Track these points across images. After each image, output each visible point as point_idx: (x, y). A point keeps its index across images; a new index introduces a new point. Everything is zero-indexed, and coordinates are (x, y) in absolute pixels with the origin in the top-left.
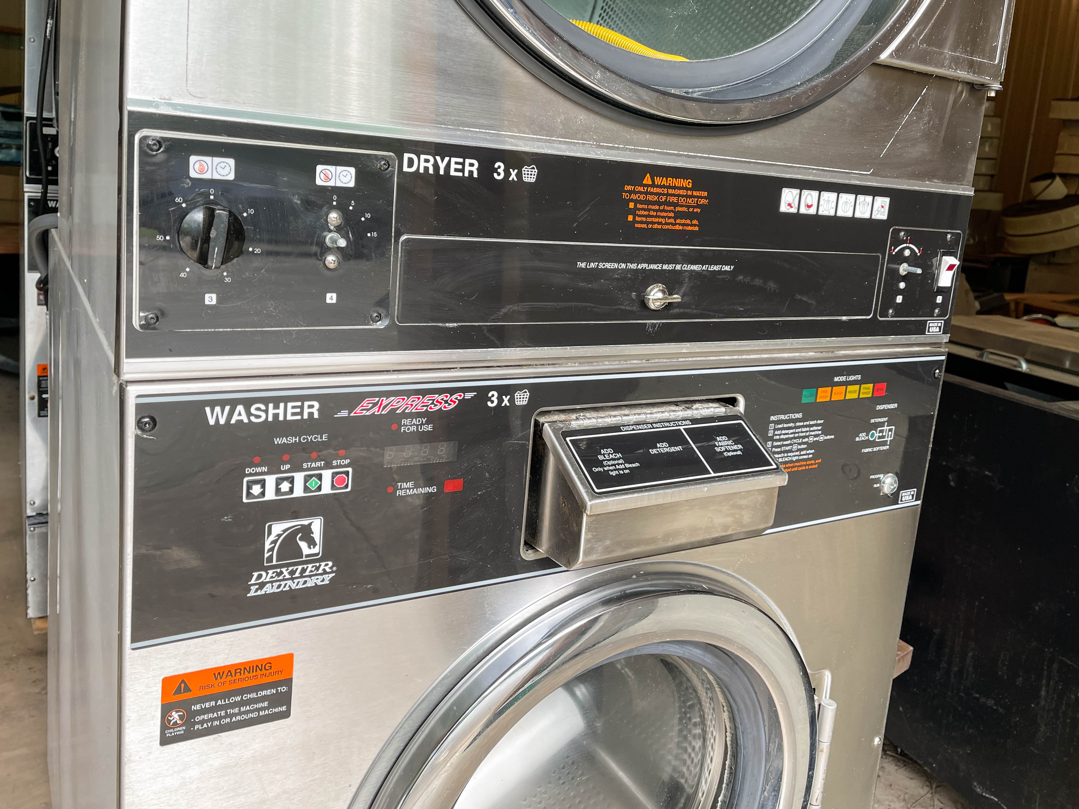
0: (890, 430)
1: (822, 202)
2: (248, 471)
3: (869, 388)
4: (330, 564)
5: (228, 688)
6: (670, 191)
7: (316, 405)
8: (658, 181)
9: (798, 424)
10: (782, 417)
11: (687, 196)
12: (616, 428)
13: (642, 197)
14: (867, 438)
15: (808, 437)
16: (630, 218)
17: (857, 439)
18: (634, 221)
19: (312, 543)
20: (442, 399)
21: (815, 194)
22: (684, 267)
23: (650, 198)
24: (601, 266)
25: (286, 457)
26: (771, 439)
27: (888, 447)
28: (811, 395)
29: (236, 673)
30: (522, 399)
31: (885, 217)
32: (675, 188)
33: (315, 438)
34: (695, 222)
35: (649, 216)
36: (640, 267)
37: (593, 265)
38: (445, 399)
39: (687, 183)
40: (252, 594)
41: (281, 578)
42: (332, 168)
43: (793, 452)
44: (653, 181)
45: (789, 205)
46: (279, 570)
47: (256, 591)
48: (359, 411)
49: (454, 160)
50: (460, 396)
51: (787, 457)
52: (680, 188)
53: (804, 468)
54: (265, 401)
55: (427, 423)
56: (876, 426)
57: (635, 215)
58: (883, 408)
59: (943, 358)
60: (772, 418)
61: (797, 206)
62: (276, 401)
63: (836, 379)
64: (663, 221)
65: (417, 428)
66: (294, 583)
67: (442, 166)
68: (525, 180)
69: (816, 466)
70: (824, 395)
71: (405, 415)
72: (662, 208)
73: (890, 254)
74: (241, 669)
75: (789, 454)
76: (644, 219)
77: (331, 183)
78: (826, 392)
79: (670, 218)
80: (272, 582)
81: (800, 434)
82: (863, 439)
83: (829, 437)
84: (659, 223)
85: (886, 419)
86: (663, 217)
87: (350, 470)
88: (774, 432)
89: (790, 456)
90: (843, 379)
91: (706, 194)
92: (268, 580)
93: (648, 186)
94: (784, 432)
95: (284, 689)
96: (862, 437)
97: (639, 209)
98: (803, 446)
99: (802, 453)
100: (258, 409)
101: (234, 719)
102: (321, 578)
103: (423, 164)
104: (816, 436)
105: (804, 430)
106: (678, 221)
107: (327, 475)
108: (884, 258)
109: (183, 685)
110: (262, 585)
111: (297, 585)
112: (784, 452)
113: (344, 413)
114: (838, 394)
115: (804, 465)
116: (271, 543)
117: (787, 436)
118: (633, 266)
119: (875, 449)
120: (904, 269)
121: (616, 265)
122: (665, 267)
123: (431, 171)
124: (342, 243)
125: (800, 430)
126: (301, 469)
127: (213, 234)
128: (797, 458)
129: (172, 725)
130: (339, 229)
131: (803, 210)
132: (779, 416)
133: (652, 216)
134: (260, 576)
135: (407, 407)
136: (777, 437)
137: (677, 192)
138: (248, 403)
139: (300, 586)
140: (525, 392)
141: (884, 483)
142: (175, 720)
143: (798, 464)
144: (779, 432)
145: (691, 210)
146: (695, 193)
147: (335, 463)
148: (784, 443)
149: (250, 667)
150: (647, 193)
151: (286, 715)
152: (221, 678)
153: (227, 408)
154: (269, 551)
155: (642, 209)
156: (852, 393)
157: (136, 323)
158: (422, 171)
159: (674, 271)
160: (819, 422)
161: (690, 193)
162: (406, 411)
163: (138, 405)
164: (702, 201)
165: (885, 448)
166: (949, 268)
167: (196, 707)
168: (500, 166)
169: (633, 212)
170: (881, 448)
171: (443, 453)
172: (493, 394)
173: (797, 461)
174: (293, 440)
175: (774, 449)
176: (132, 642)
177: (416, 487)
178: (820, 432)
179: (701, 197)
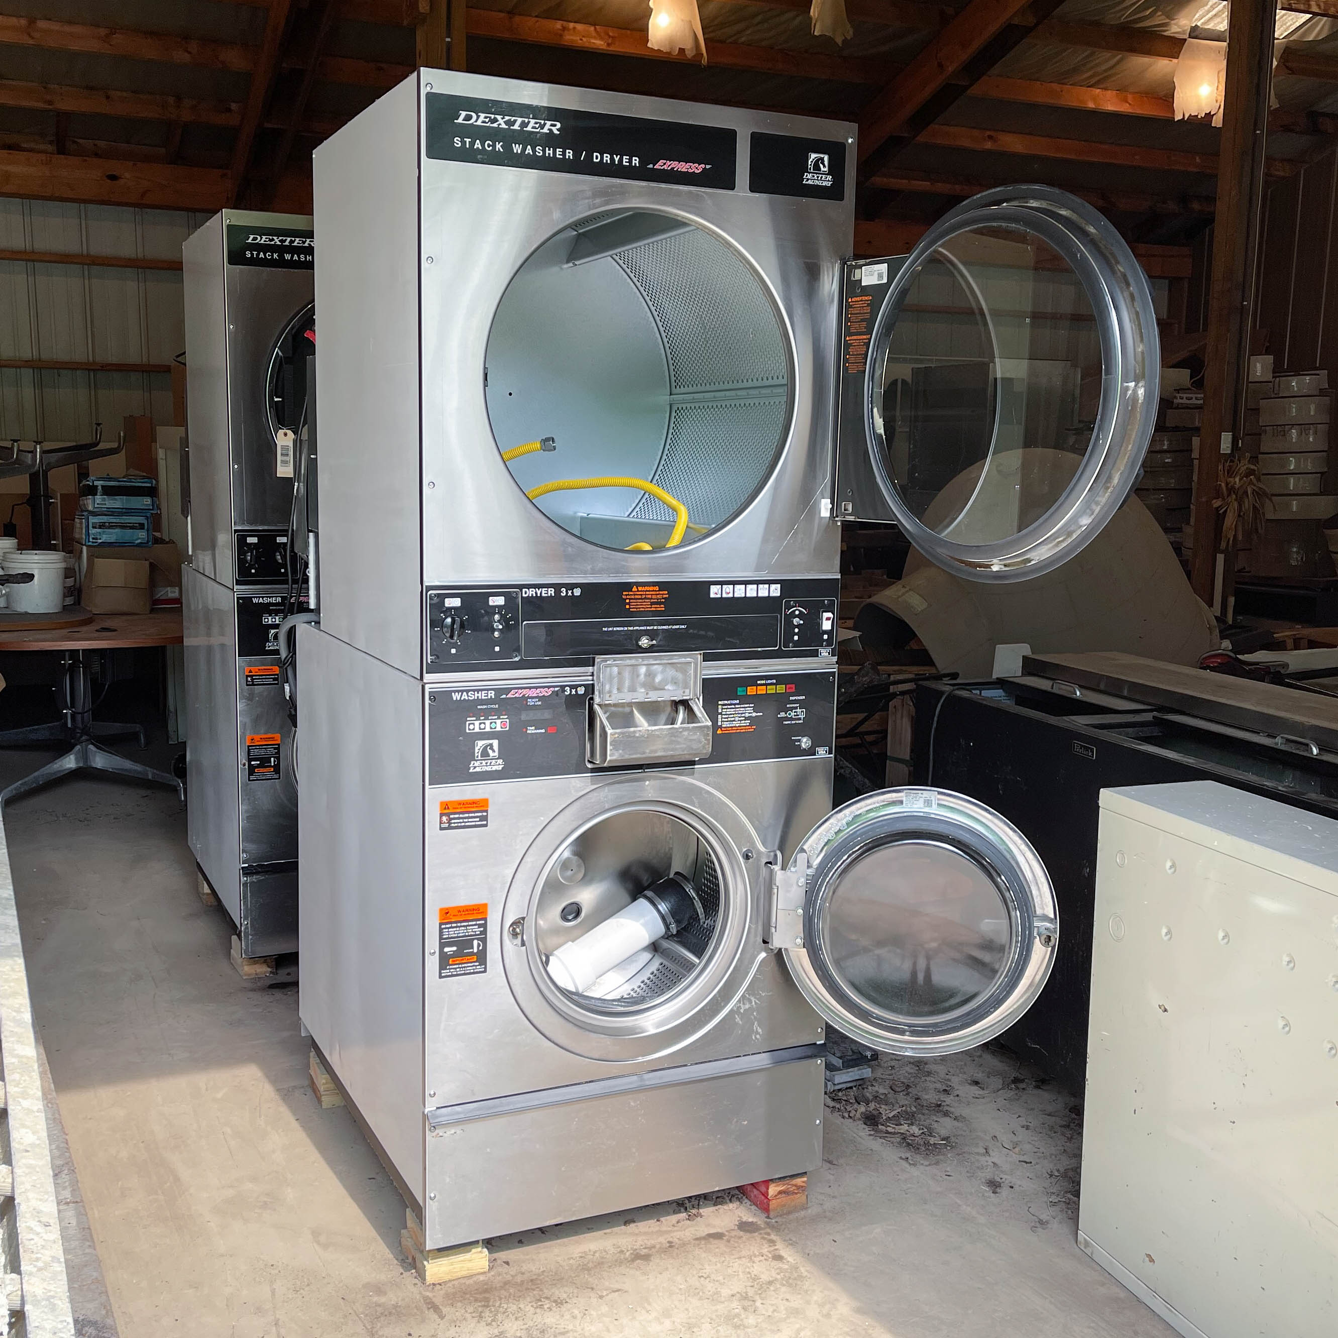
0: (802, 711)
1: (736, 591)
2: (468, 719)
3: (783, 687)
5: (463, 810)
6: (647, 593)
7: (493, 692)
8: (640, 589)
9: (737, 706)
10: (726, 702)
11: (657, 594)
13: (633, 597)
14: (786, 715)
15: (744, 713)
16: (627, 607)
17: (779, 716)
18: (630, 608)
19: (494, 751)
21: (731, 587)
22: (659, 627)
23: (636, 597)
24: (615, 629)
25: (482, 714)
26: (721, 714)
27: (802, 721)
28: (743, 691)
29: (466, 804)
31: (779, 594)
32: (650, 591)
33: (493, 706)
34: (662, 606)
35: (637, 605)
36: (635, 629)
37: (611, 629)
39: (657, 588)
42: (495, 598)
43: (736, 721)
44: (638, 589)
48: (509, 696)
51: (732, 724)
52: (652, 591)
53: (746, 730)
54: (474, 690)
55: (539, 701)
56: (791, 709)
58: (794, 699)
59: (835, 670)
60: (720, 702)
61: (721, 594)
62: (478, 691)
63: (759, 682)
64: (645, 607)
65: (535, 703)
69: (752, 730)
70: (751, 691)
71: (529, 697)
72: (644, 601)
73: (785, 614)
74: (468, 802)
75: (734, 722)
76: (635, 607)
77: (495, 604)
78: (753, 689)
79: (649, 605)
81: (740, 712)
82: (784, 716)
83: (759, 714)
84: (643, 608)
85: (798, 705)
86: (644, 605)
87: (508, 720)
88: (722, 710)
89: (735, 724)
90: (763, 682)
91: (667, 592)
93: (635, 591)
94: (728, 710)
95: (485, 814)
96: (782, 715)
97: (632, 603)
98: (742, 719)
99: (742, 722)
101: (466, 824)
103: (531, 593)
104: (750, 713)
105: (742, 709)
106: (653, 606)
107: (499, 722)
108: (781, 616)
109: (447, 806)
110: (475, 767)
112: (730, 721)
113: (504, 696)
114: (762, 690)
115: (742, 729)
117: (731, 712)
118: (631, 628)
119: (793, 722)
120: (796, 621)
121: (623, 629)
122: (648, 628)
124: (501, 627)
125: (739, 709)
126: (488, 719)
127: (455, 626)
130: (499, 621)
131: (724, 595)
132: (724, 701)
133: (639, 605)
136: (725, 713)
137: (651, 593)
138: (467, 691)
141: (802, 742)
144: (725, 710)
145: (659, 600)
146: (661, 592)
147: (501, 717)
148: (729, 716)
149: (472, 802)
150: (635, 595)
151: (486, 825)
152: (461, 805)
156: (771, 690)
157: (429, 662)
159: (653, 629)
160: (751, 705)
163: (430, 692)
164: (665, 596)
165: (800, 722)
166: (828, 619)
167: (452, 816)
168: (564, 590)
169: (628, 604)
170: (797, 722)
171: (547, 715)
172: (568, 689)
173: (739, 726)
174: (485, 707)
175: (723, 719)
176: (430, 785)
177: (536, 729)
178: (752, 711)
179: (664, 594)
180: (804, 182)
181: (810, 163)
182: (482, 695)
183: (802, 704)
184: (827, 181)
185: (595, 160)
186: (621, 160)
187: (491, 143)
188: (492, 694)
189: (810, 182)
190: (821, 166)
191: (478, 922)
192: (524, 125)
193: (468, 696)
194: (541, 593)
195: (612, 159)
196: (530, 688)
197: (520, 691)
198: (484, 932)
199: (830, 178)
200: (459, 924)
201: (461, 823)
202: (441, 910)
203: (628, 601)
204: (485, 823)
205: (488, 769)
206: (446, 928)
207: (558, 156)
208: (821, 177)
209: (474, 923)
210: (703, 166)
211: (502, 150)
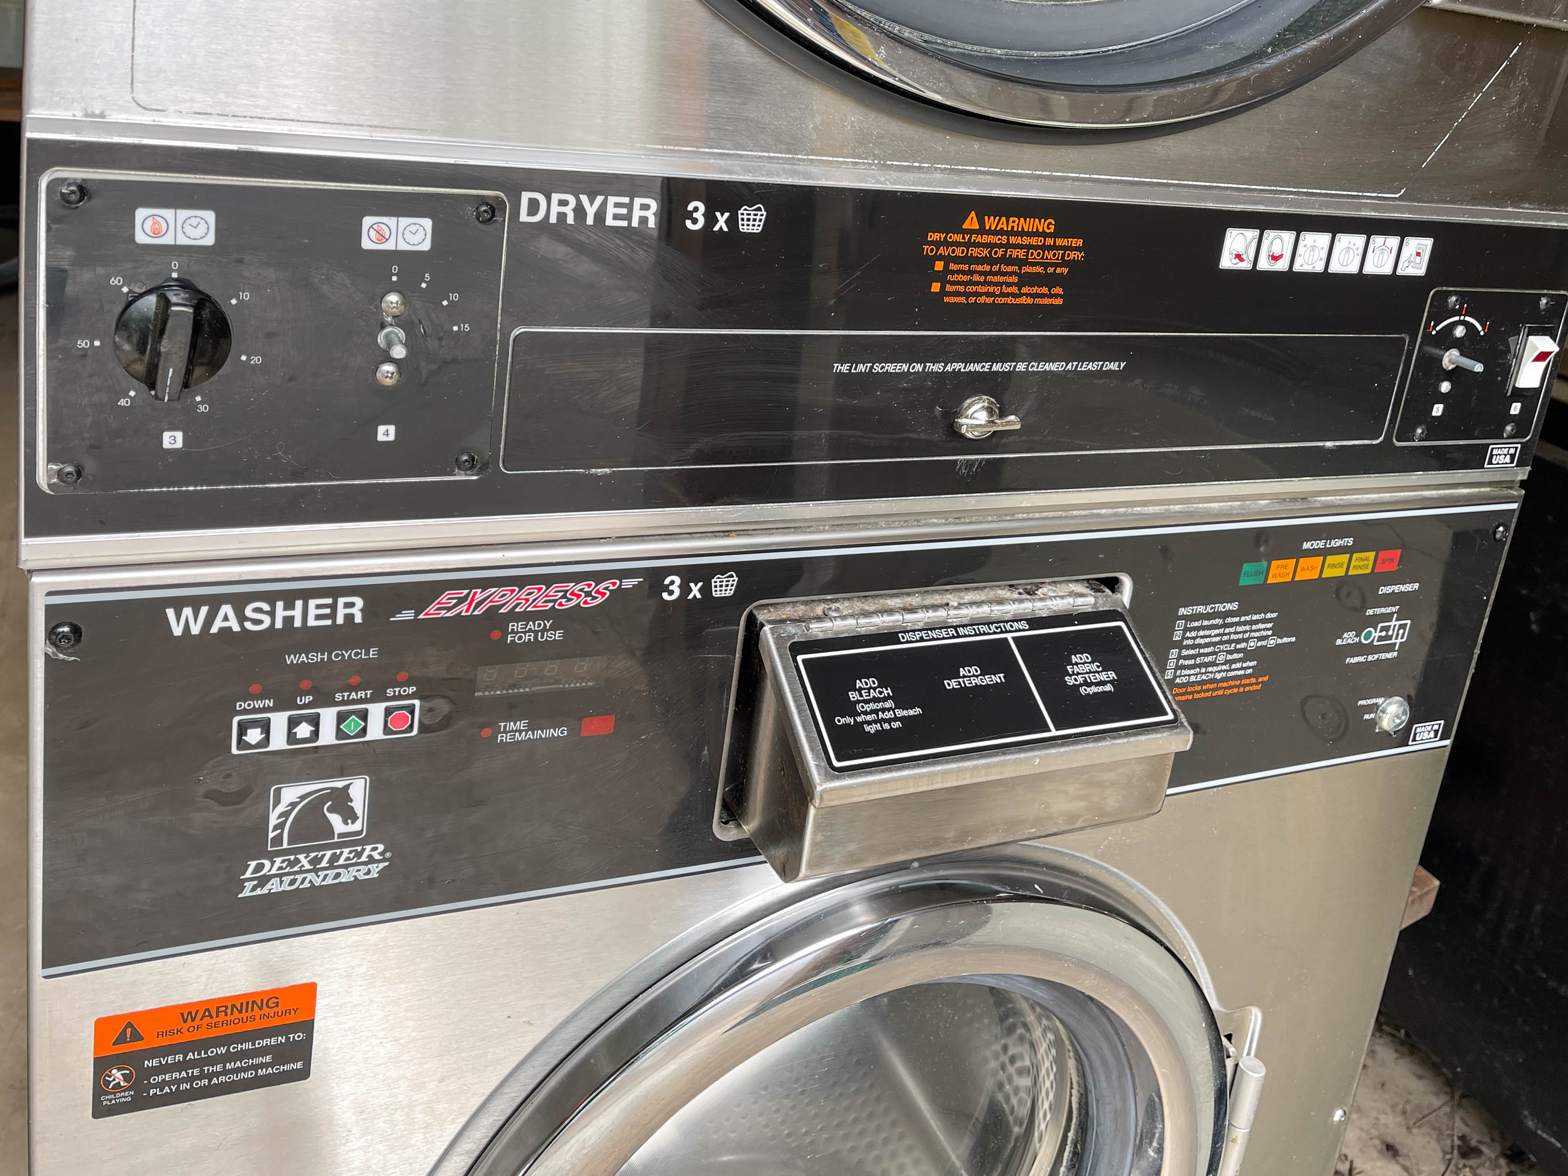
0: (1402, 626)
1: (1301, 249)
2: (240, 706)
3: (1366, 559)
4: (381, 847)
5: (203, 1034)
6: (1013, 240)
7: (359, 602)
8: (990, 223)
9: (1229, 620)
10: (1201, 609)
11: (1044, 248)
12: (891, 637)
13: (959, 252)
14: (1357, 640)
15: (1246, 640)
16: (936, 287)
17: (1339, 642)
18: (943, 292)
20: (581, 590)
21: (1289, 236)
22: (1033, 366)
23: (974, 252)
24: (877, 368)
25: (306, 684)
26: (1179, 645)
27: (1395, 654)
28: (1258, 573)
29: (218, 1012)
31: (1421, 271)
32: (1022, 234)
33: (356, 654)
34: (1058, 290)
35: (971, 283)
36: (949, 368)
37: (861, 368)
38: (586, 589)
39: (1046, 225)
40: (246, 893)
41: (296, 869)
42: (391, 221)
43: (1218, 665)
44: (981, 222)
45: (1239, 257)
46: (292, 858)
47: (254, 889)
48: (432, 612)
49: (612, 200)
50: (614, 584)
51: (1205, 673)
52: (1031, 234)
53: (1235, 690)
54: (271, 597)
55: (553, 628)
56: (1374, 621)
57: (945, 283)
58: (1390, 591)
59: (1514, 506)
60: (1182, 611)
61: (1252, 257)
62: (289, 599)
63: (1306, 546)
64: (997, 289)
65: (536, 637)
66: (318, 876)
67: (591, 211)
68: (744, 228)
69: (1259, 687)
70: (1281, 572)
71: (513, 616)
72: (996, 268)
73: (1427, 336)
74: (227, 1007)
75: (1210, 669)
76: (961, 289)
77: (389, 246)
78: (1285, 567)
79: (1009, 285)
80: (280, 876)
81: (1233, 637)
82: (1350, 641)
83: (1286, 640)
84: (988, 295)
85: (1395, 609)
86: (996, 284)
87: (416, 703)
88: (1184, 633)
89: (1212, 672)
90: (1319, 544)
91: (1080, 242)
92: (274, 871)
93: (971, 232)
94: (1202, 633)
95: (299, 1036)
96: (1349, 638)
97: (953, 272)
98: (1236, 656)
99: (1233, 666)
100: (258, 610)
101: (215, 1081)
102: (364, 869)
103: (555, 209)
104: (1260, 639)
105: (1239, 629)
106: (1025, 290)
107: (376, 711)
108: (1413, 342)
109: (129, 1030)
110: (263, 881)
111: (324, 880)
112: (1200, 666)
113: (407, 615)
114: (1308, 570)
115: (1236, 686)
116: (280, 817)
117: (1207, 640)
118: (938, 368)
119: (1370, 658)
120: (1451, 358)
121: (905, 367)
122: (996, 367)
123: (570, 220)
125: (1232, 630)
126: (330, 702)
128: (1224, 674)
129: (112, 1089)
130: (400, 320)
131: (1264, 264)
132: (1195, 607)
133: (977, 283)
134: (260, 867)
135: (518, 604)
136: (1190, 642)
137: (1026, 241)
138: (239, 602)
139: (329, 881)
140: (732, 576)
141: (1383, 712)
142: (117, 1081)
143: (1225, 685)
144: (1193, 634)
145: (1051, 270)
146: (1059, 242)
147: (390, 692)
148: (1202, 651)
149: (242, 1004)
150: (969, 245)
151: (303, 1075)
152: (193, 1020)
153: (204, 610)
154: (276, 828)
155: (959, 272)
156: (1335, 567)
157: (42, 482)
158: (553, 219)
159: (1012, 374)
160: (1269, 616)
161: (1050, 241)
162: (517, 610)
163: (49, 608)
164: (1071, 256)
165: (1389, 656)
166: (1537, 355)
167: (151, 1063)
168: (698, 207)
169: (941, 277)
170: (1383, 656)
171: (581, 674)
172: (674, 580)
173: (1223, 680)
174: (318, 657)
175: (1181, 662)
176: (44, 966)
177: (532, 728)
178: (1270, 633)
179: (1071, 248)
183: (1405, 607)
194: (600, 215)
196: (521, 582)
197: (480, 595)
201: (191, 1080)
203: (939, 266)
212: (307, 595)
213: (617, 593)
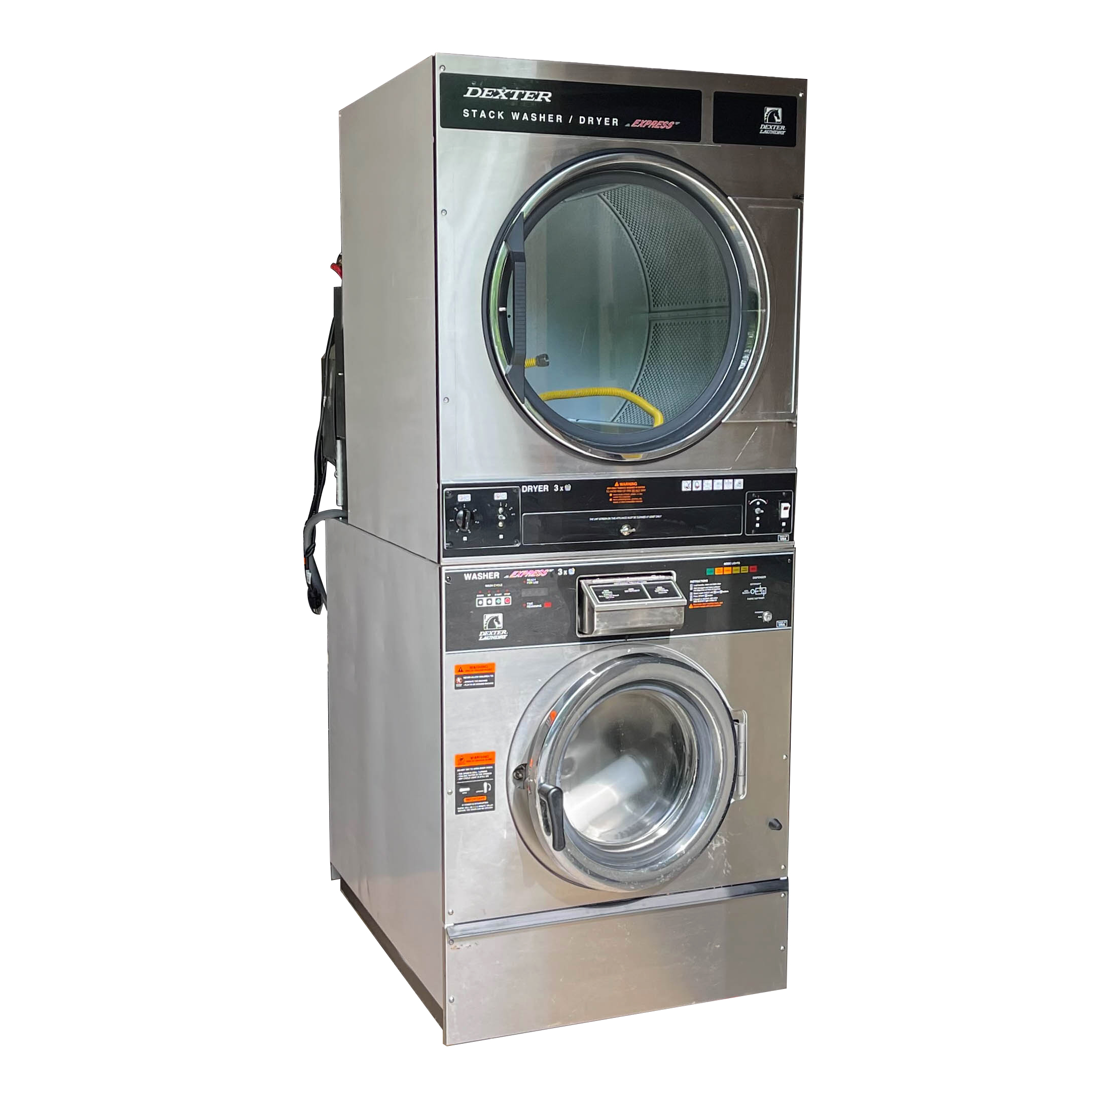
0: (764, 589)
1: (704, 485)
2: (477, 596)
3: (746, 568)
5: (474, 672)
6: (627, 488)
8: (621, 484)
9: (706, 585)
10: (697, 581)
11: (635, 489)
12: (612, 583)
13: (615, 491)
14: (749, 593)
15: (713, 591)
16: (611, 500)
17: (743, 593)
18: (613, 501)
19: (499, 623)
21: (700, 482)
22: (637, 517)
23: (619, 491)
24: (600, 519)
25: (489, 592)
26: (692, 591)
27: (763, 598)
28: (712, 572)
29: (476, 667)
30: (572, 572)
31: (742, 488)
32: (629, 486)
33: (498, 585)
34: (641, 499)
35: (619, 498)
36: (617, 518)
37: (596, 519)
39: (636, 484)
42: (499, 494)
43: (705, 598)
44: (619, 484)
45: (687, 488)
48: (511, 576)
49: (540, 486)
52: (632, 486)
53: (713, 606)
54: (482, 572)
55: (536, 580)
56: (754, 587)
57: (613, 499)
58: (757, 578)
59: (792, 553)
60: (691, 582)
61: (691, 487)
62: (486, 572)
63: (725, 564)
64: (626, 500)
65: (533, 583)
67: (535, 489)
69: (720, 605)
70: (718, 571)
71: (528, 578)
72: (624, 495)
73: (748, 505)
75: (703, 599)
76: (617, 500)
77: (499, 499)
78: (720, 570)
79: (629, 498)
81: (708, 590)
83: (725, 591)
84: (624, 501)
85: (760, 583)
86: (625, 498)
87: (510, 597)
88: (693, 588)
90: (729, 564)
91: (644, 487)
93: (617, 487)
94: (698, 588)
95: (492, 676)
96: (746, 592)
97: (614, 496)
98: (711, 595)
99: (711, 599)
101: (477, 684)
103: (529, 489)
104: (717, 591)
105: (710, 588)
106: (633, 499)
107: (503, 598)
108: (744, 507)
109: (460, 669)
110: (483, 637)
112: (700, 598)
114: (727, 571)
115: (712, 604)
117: (701, 590)
118: (614, 518)
119: (755, 599)
121: (607, 519)
122: (628, 518)
124: (504, 518)
125: (707, 588)
126: (494, 596)
127: (466, 518)
128: (708, 600)
130: (502, 513)
131: (694, 489)
132: (694, 581)
133: (621, 498)
136: (695, 591)
137: (631, 488)
138: (477, 572)
141: (764, 616)
143: (709, 604)
144: (696, 588)
145: (638, 494)
146: (639, 487)
147: (505, 594)
148: (700, 593)
149: (480, 666)
151: (493, 686)
152: (472, 668)
153: (471, 574)
155: (616, 496)
156: (736, 571)
157: (445, 548)
159: (633, 519)
160: (718, 584)
161: (636, 487)
163: (446, 574)
164: (642, 490)
166: (786, 508)
167: (465, 678)
168: (556, 486)
169: (612, 497)
170: (760, 598)
171: (543, 592)
172: (560, 570)
173: (708, 602)
174: (491, 586)
175: (694, 596)
176: (446, 651)
177: (534, 604)
178: (720, 589)
179: (642, 489)
180: (761, 133)
181: (765, 116)
182: (489, 576)
183: (763, 583)
184: (781, 131)
185: (581, 123)
186: (603, 121)
187: (494, 113)
188: (497, 575)
189: (766, 132)
190: (776, 118)
191: (487, 768)
192: (521, 96)
193: (477, 577)
194: (537, 489)
195: (595, 121)
196: (529, 570)
197: (521, 572)
198: (493, 776)
199: (783, 127)
200: (472, 769)
201: (472, 683)
202: (457, 756)
203: (611, 495)
204: (492, 683)
205: (495, 638)
206: (461, 772)
207: (549, 121)
208: (776, 127)
209: (484, 768)
210: (673, 123)
211: (502, 118)
212: (489, 571)
213: (548, 573)
